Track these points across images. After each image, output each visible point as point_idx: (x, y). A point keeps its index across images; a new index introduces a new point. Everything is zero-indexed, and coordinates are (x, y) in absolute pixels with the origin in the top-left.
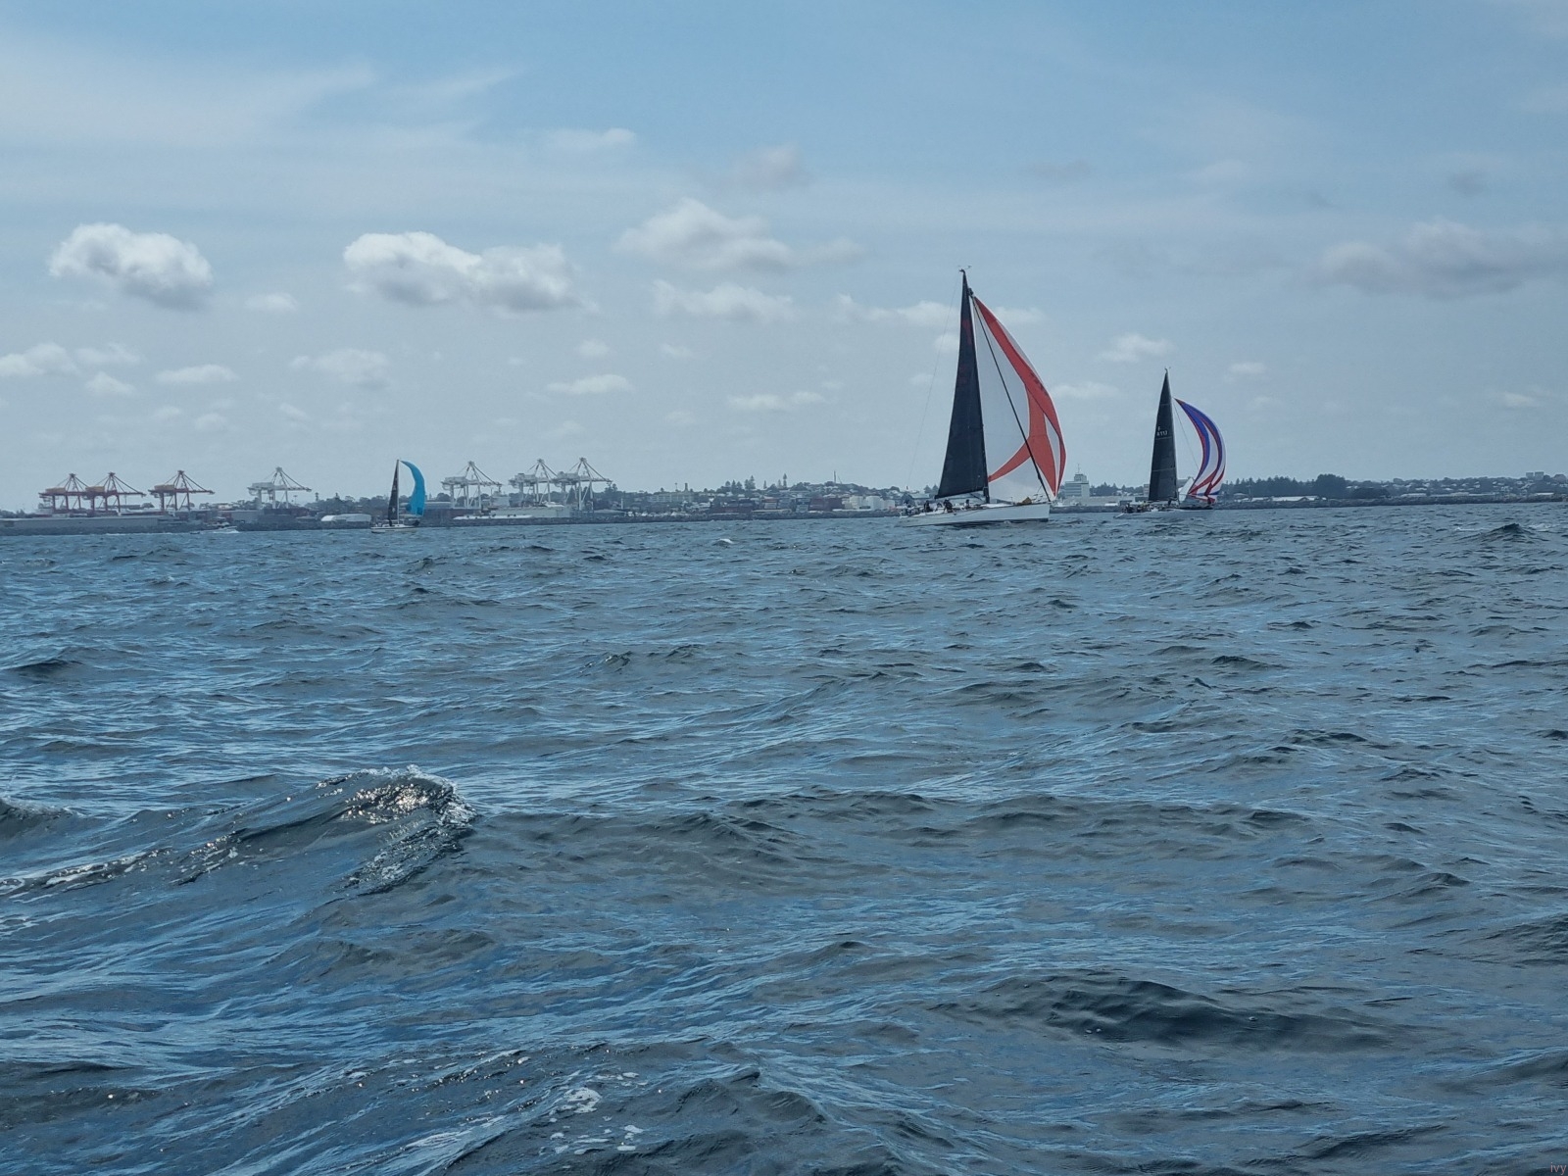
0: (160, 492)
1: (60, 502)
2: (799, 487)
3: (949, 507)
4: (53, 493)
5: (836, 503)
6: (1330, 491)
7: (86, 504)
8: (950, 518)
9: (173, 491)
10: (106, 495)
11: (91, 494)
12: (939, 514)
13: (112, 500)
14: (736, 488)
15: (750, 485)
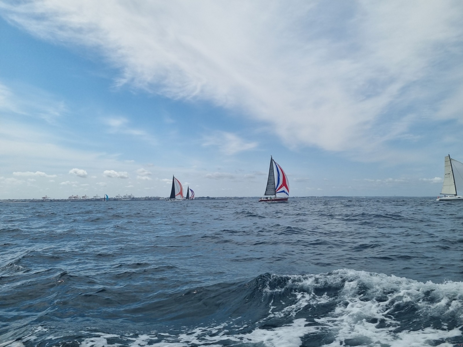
0: (83, 197)
1: (71, 198)
2: (154, 197)
3: (171, 200)
4: (70, 197)
5: (159, 199)
6: (208, 198)
7: (74, 198)
8: (171, 201)
9: (84, 197)
10: (76, 197)
11: (75, 197)
12: (170, 201)
13: (77, 198)
14: (147, 197)
15: (148, 197)
